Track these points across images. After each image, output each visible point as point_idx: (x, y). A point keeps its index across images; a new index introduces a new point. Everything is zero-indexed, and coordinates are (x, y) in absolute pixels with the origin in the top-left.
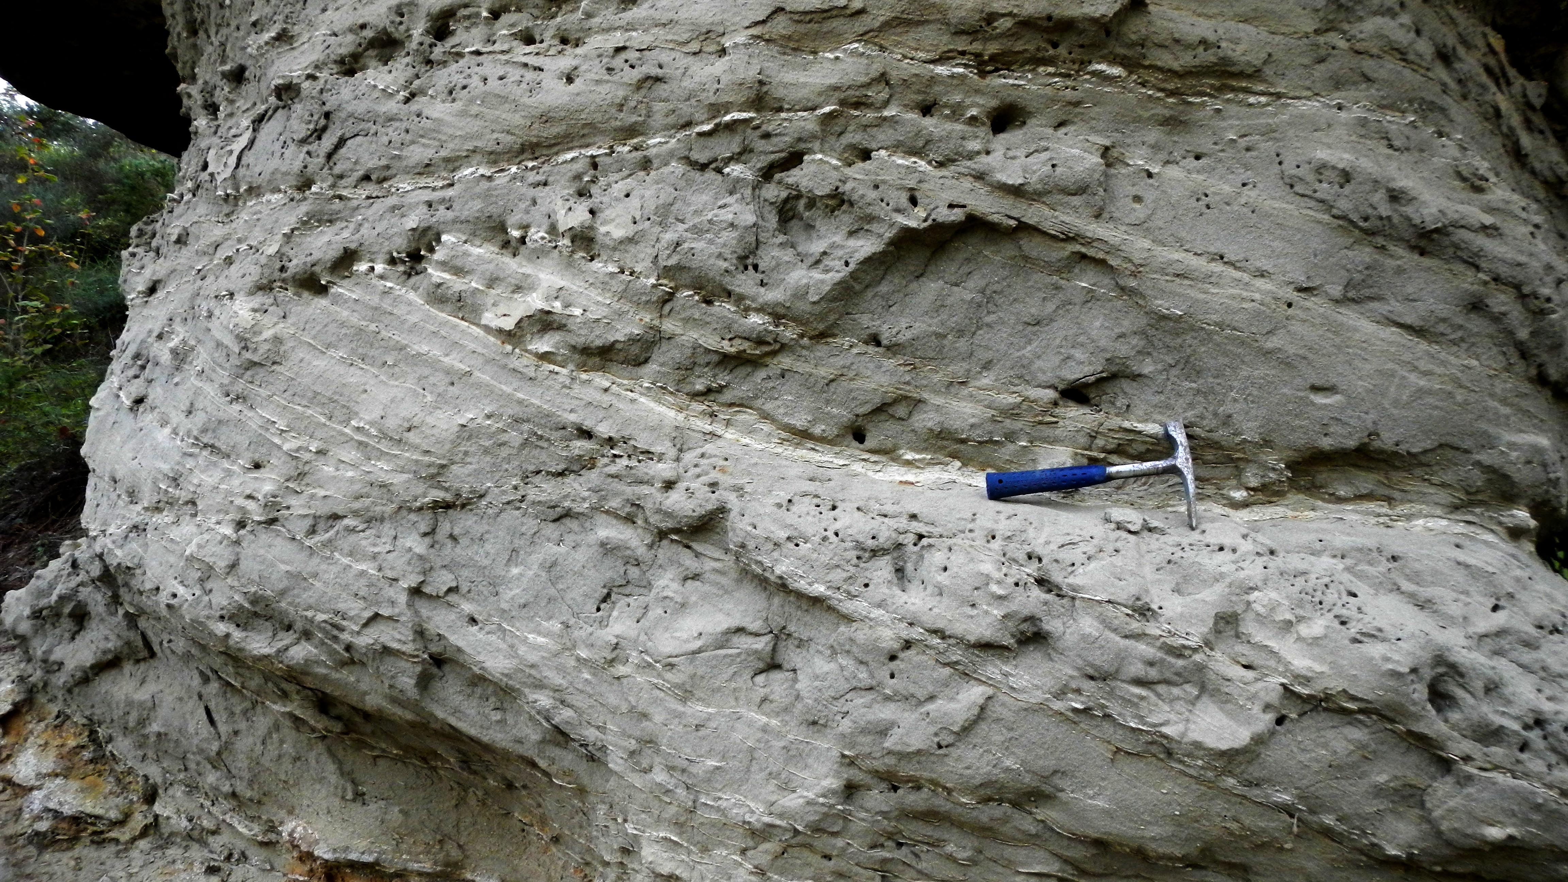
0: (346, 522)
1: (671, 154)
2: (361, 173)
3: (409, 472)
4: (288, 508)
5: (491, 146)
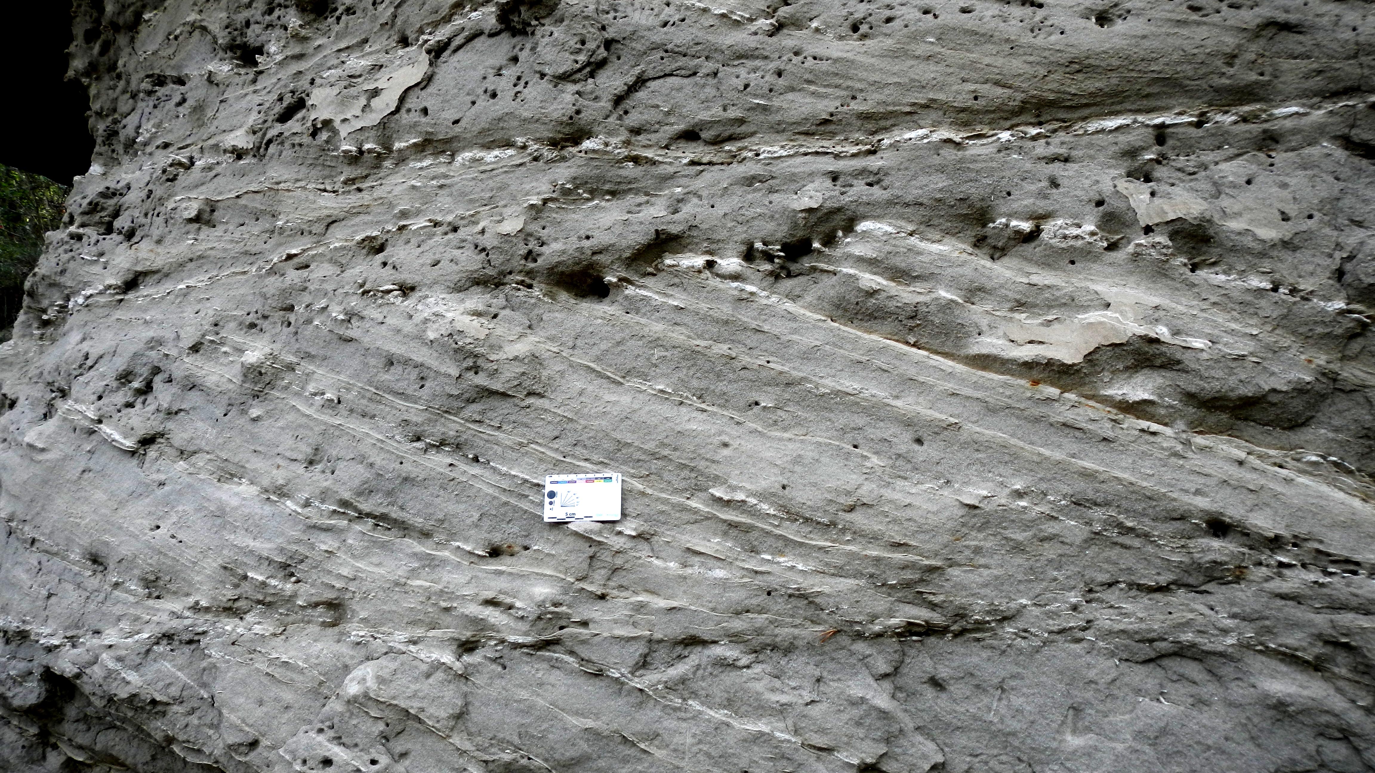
0: (718, 651)
1: (1320, 131)
2: (681, 127)
3: (857, 575)
4: (584, 624)
5: (963, 100)
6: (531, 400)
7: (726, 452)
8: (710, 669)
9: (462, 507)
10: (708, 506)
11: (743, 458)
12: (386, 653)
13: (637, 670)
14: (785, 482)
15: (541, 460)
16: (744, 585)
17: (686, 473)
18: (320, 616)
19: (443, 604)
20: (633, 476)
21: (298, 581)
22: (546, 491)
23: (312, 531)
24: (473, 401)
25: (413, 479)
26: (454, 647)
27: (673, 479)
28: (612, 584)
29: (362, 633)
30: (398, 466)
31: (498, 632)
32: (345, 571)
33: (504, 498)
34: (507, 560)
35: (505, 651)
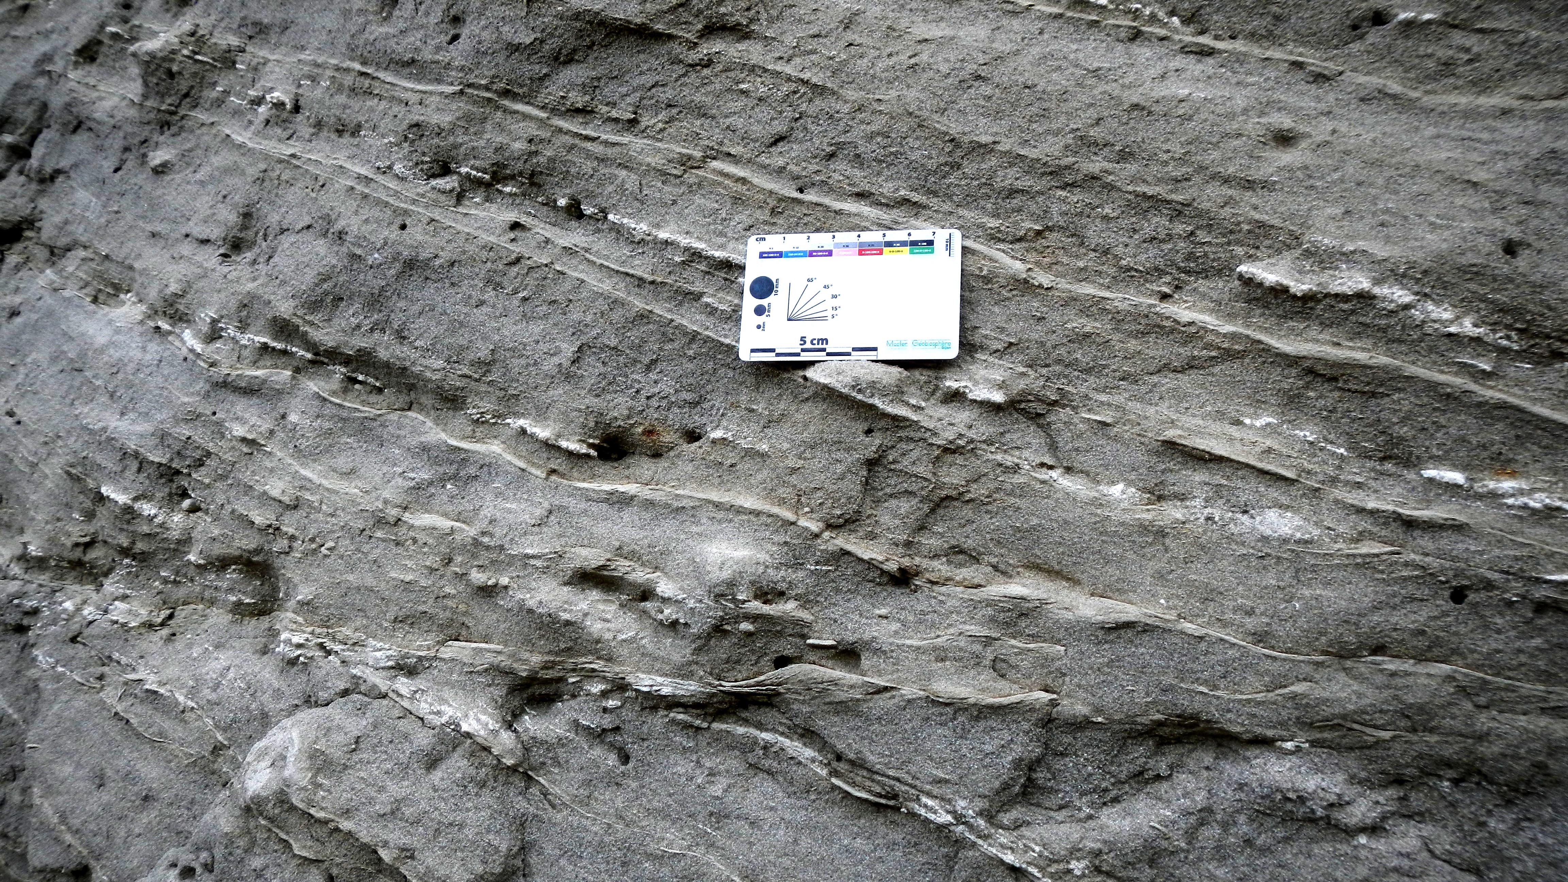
6: (716, 46)
7: (1288, 157)
8: (1243, 827)
9: (536, 328)
10: (1231, 317)
11: (1351, 168)
12: (345, 693)
13: (1006, 805)
14: (1514, 233)
15: (737, 200)
16: (1366, 564)
17: (1158, 223)
18: (230, 590)
19: (478, 577)
20: (994, 237)
21: (194, 509)
22: (747, 280)
23: (222, 394)
24: (570, 61)
25: (427, 263)
26: (499, 692)
27: (1116, 240)
28: (929, 541)
29: (297, 639)
30: (394, 234)
31: (609, 659)
32: (276, 488)
33: (639, 304)
34: (645, 467)
35: (628, 714)
